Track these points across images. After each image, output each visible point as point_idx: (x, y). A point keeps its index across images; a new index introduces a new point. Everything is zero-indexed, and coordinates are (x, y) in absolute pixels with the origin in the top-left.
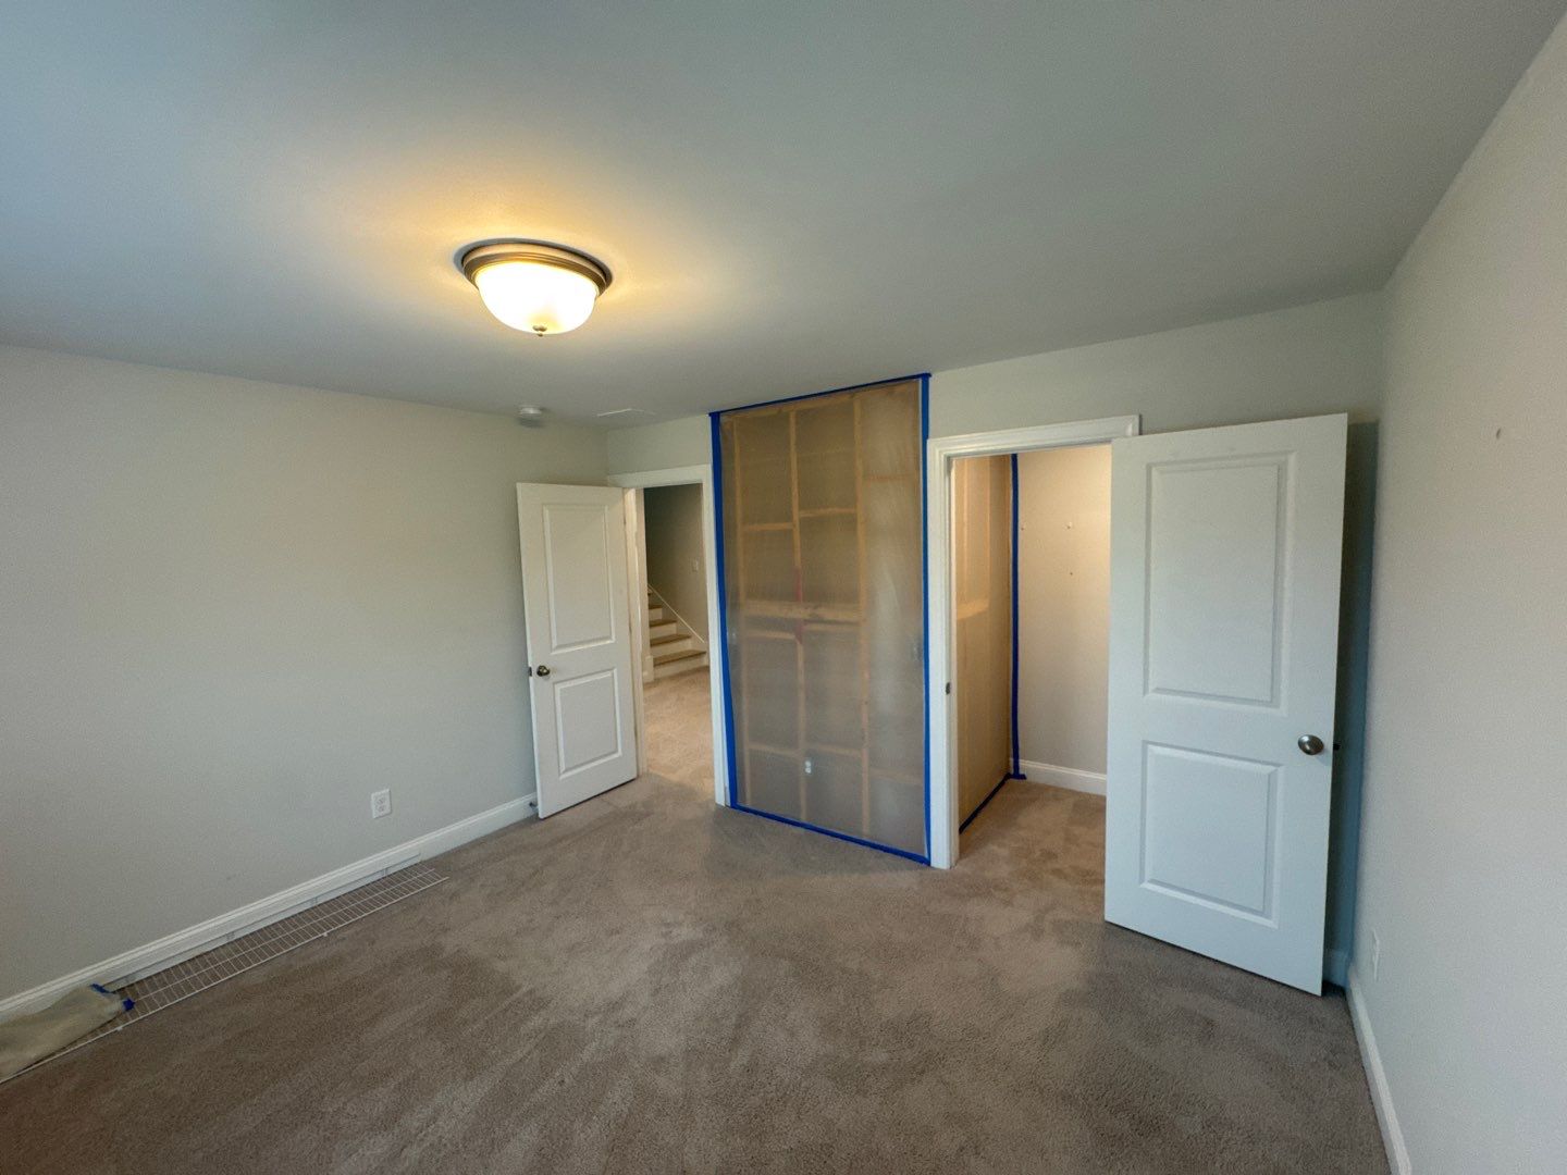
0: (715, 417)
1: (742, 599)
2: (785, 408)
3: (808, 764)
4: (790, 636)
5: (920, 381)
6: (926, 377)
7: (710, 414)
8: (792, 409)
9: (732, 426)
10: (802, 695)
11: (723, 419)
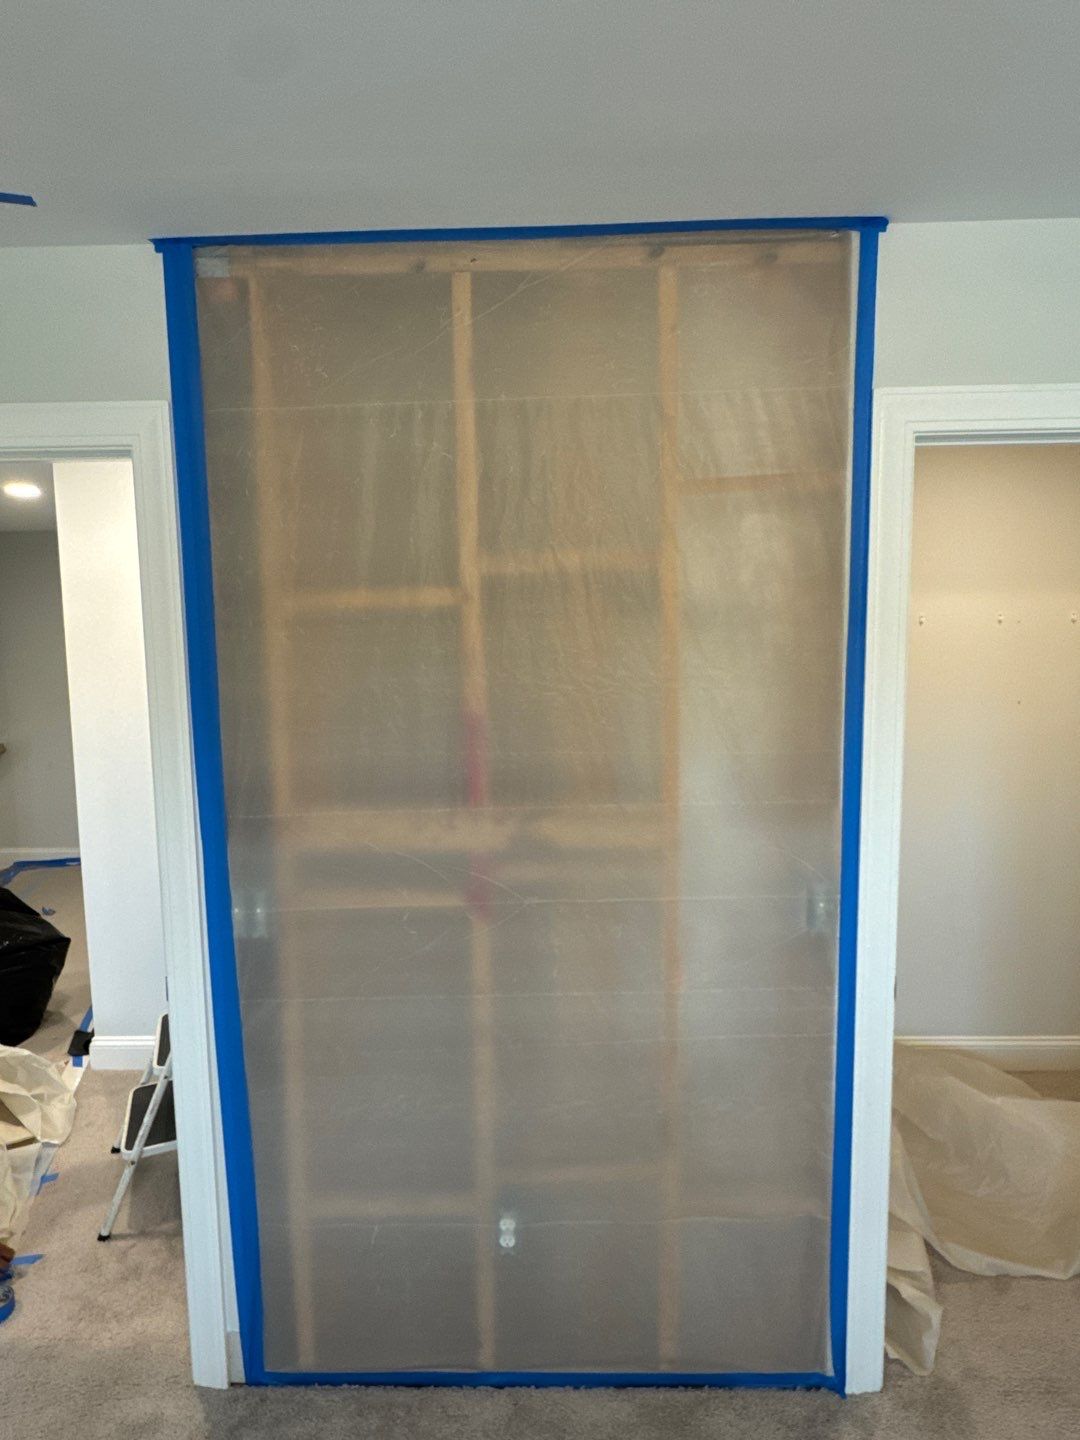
0: (178, 254)
1: (283, 803)
2: (439, 259)
3: (507, 1224)
4: (451, 901)
5: (855, 237)
6: (872, 226)
7: (161, 244)
8: (462, 265)
9: (242, 287)
10: (484, 1055)
11: (210, 266)
